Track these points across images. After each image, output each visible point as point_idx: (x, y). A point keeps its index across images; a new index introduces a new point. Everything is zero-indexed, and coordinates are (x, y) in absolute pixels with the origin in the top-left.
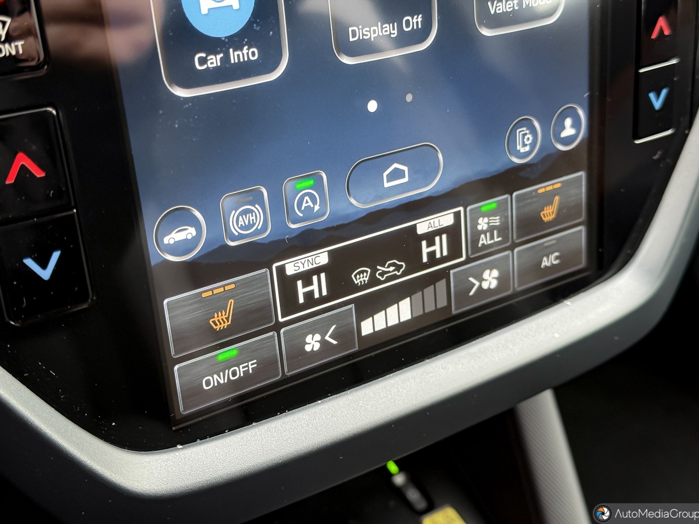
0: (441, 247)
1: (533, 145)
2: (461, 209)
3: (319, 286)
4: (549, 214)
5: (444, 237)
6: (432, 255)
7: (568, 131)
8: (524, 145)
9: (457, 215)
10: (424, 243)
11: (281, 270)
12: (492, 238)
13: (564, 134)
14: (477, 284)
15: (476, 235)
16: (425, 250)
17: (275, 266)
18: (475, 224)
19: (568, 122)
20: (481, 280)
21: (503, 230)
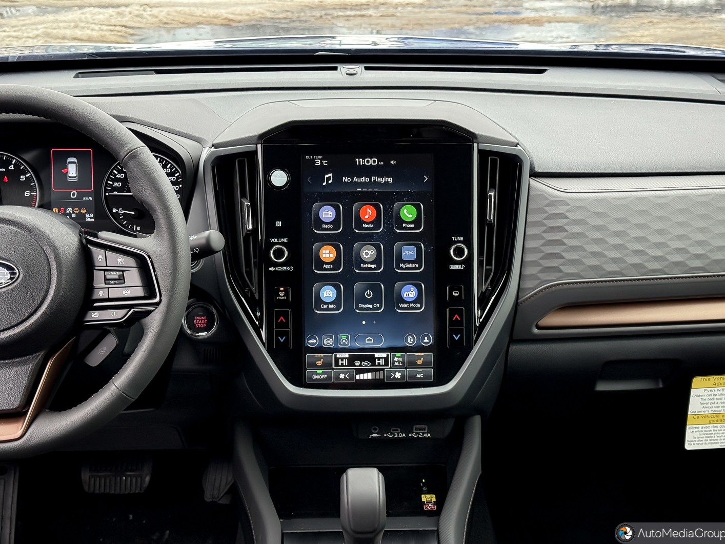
0: (382, 362)
1: (413, 342)
2: (389, 353)
3: (345, 362)
4: (419, 362)
5: (383, 359)
6: (379, 363)
7: (426, 340)
8: (410, 341)
9: (388, 355)
10: (377, 360)
11: (336, 356)
12: (399, 364)
13: (424, 341)
14: (394, 375)
15: (394, 362)
16: (377, 362)
17: (334, 354)
18: (393, 359)
19: (426, 338)
20: (395, 375)
21: (403, 362)
